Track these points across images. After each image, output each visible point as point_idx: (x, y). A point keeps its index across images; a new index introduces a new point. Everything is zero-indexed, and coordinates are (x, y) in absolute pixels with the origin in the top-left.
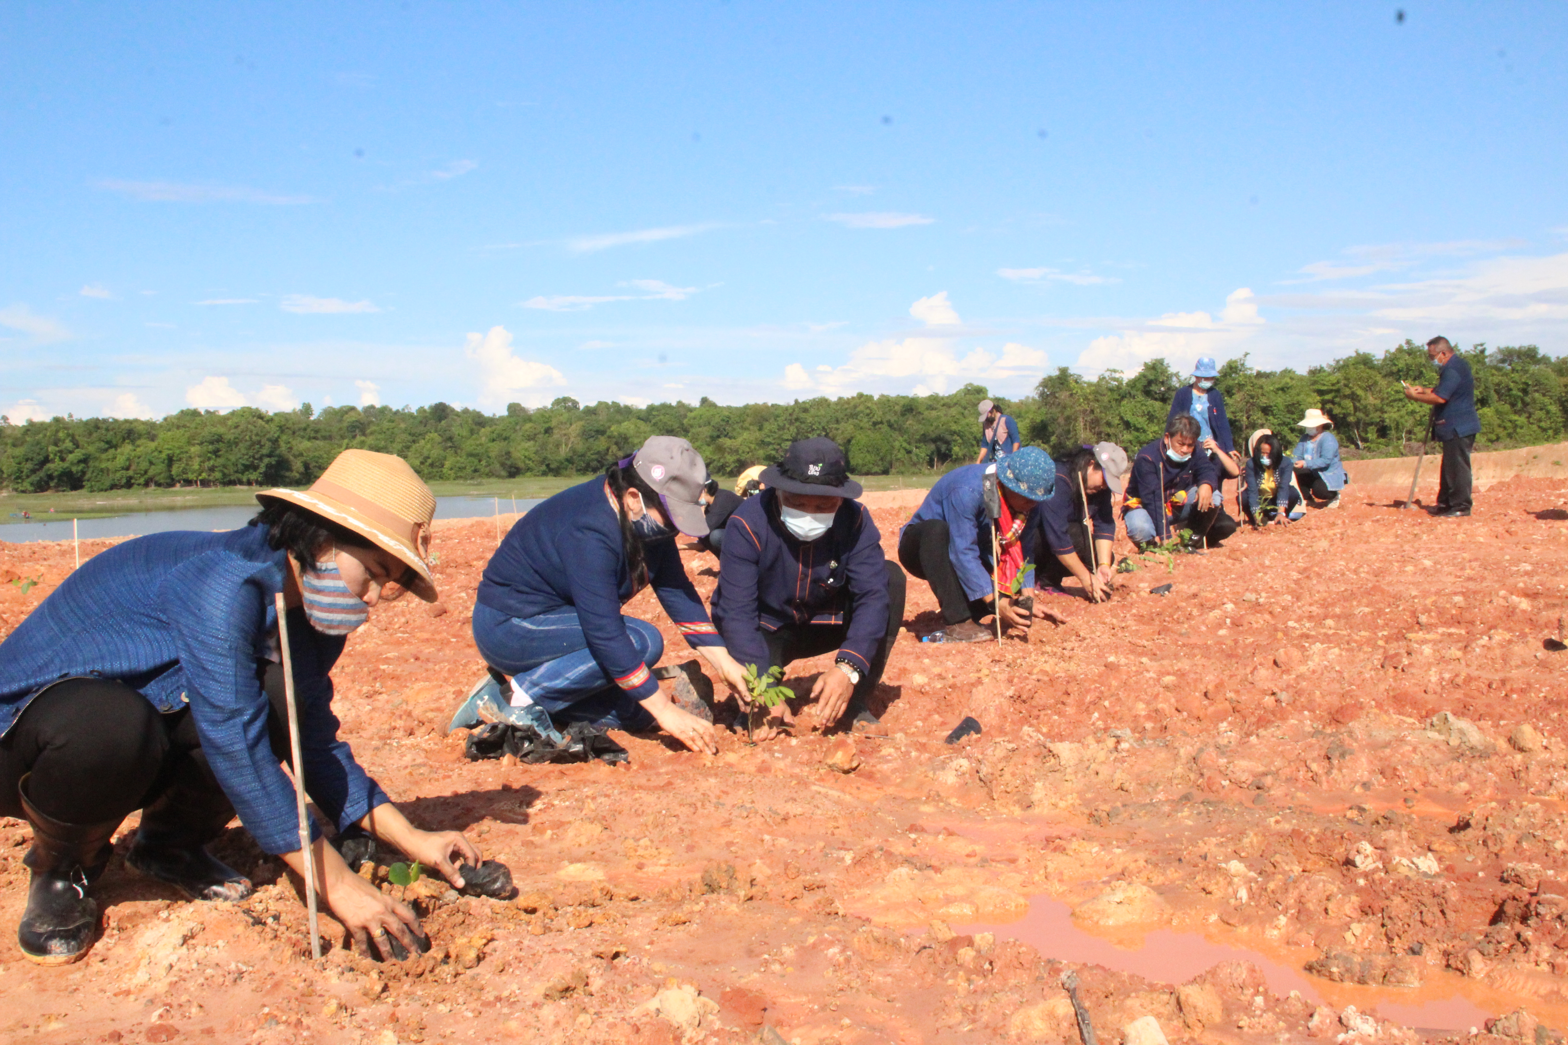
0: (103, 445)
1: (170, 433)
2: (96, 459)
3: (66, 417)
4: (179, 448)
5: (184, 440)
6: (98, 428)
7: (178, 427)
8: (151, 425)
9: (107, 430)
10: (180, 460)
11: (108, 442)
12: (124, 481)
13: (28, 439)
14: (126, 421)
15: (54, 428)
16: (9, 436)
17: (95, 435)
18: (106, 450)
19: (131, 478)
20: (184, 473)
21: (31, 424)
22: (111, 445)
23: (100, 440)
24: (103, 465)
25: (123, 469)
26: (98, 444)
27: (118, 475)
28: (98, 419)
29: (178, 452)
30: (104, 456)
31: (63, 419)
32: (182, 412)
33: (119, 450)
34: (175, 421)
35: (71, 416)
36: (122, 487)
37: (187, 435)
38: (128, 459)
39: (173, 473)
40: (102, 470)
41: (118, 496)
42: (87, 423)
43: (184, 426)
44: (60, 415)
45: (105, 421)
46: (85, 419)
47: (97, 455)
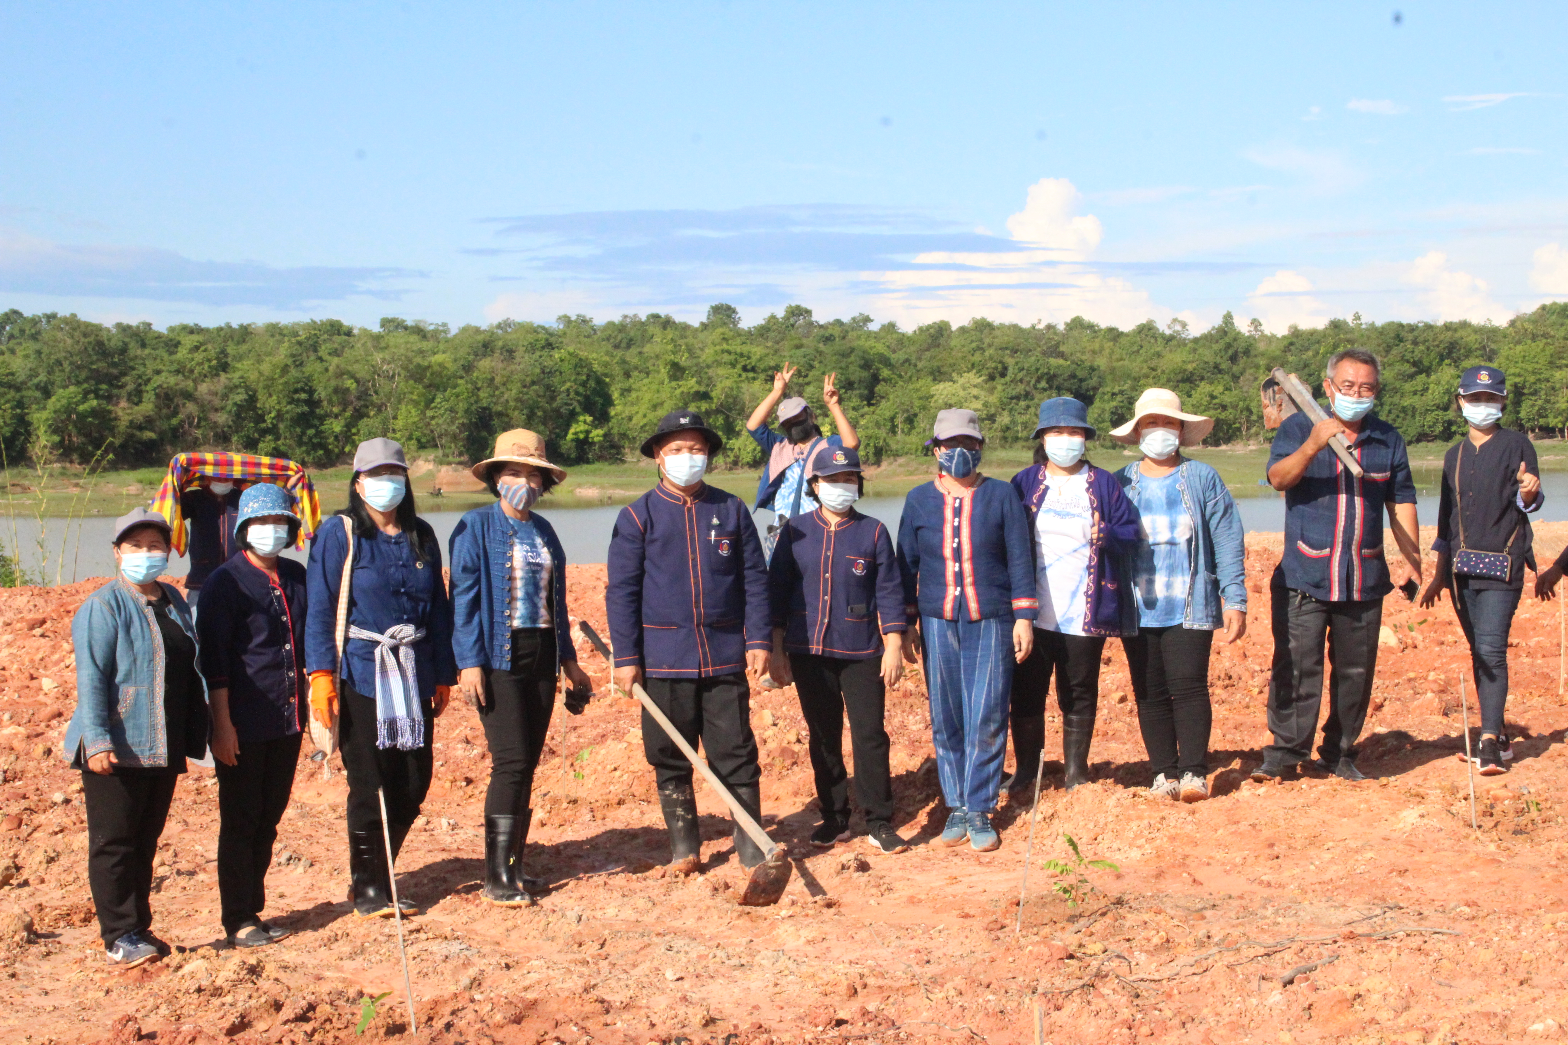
0: (1408, 369)
1: (1519, 348)
2: (1396, 391)
3: (1350, 319)
4: (1534, 373)
5: (1543, 360)
6: (1400, 339)
7: (1534, 338)
8: (1491, 333)
9: (1415, 343)
10: (1535, 393)
11: (1414, 364)
12: (1439, 428)
13: (1291, 359)
14: (1448, 327)
15: (1331, 341)
16: (1263, 354)
17: (1394, 352)
18: (1412, 377)
19: (1450, 423)
20: (1541, 416)
21: (1296, 333)
22: (1421, 368)
23: (1403, 360)
24: (1406, 402)
25: (1438, 407)
26: (1398, 367)
27: (1430, 418)
28: (1401, 326)
29: (1532, 379)
30: (1408, 387)
31: (1346, 323)
32: (1544, 308)
33: (1433, 377)
34: (1530, 327)
35: (1357, 317)
36: (1435, 438)
37: (1550, 350)
38: (1447, 392)
39: (1523, 415)
40: (1404, 410)
41: (1429, 453)
42: (1381, 332)
43: (1545, 336)
44: (1340, 317)
45: (1412, 328)
46: (1379, 323)
47: (1398, 384)
